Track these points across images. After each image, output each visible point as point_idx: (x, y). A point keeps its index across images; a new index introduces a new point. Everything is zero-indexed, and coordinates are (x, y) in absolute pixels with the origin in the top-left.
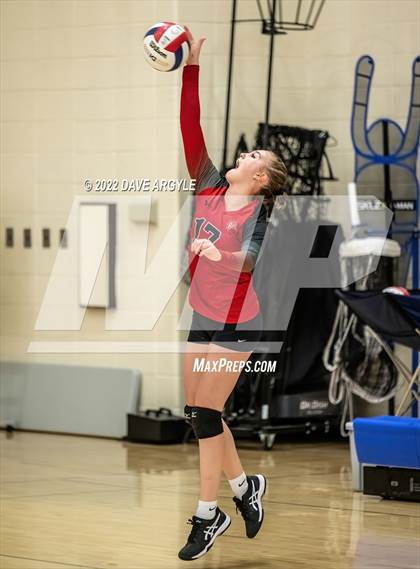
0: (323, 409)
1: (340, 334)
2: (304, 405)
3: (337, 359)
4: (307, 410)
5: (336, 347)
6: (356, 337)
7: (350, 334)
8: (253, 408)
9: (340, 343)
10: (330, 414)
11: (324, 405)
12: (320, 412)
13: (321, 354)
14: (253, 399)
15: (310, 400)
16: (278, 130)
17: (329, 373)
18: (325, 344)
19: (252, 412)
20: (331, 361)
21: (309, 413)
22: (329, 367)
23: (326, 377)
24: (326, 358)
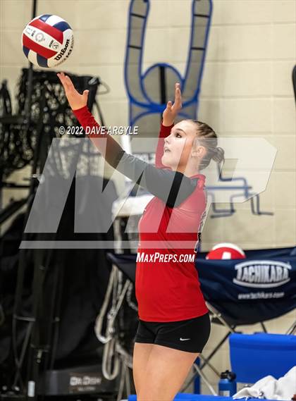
0: (96, 386)
1: (114, 301)
2: (75, 381)
3: (110, 330)
4: (78, 386)
5: (109, 317)
6: (132, 305)
7: (125, 302)
8: (18, 385)
9: (114, 311)
10: (104, 391)
11: (97, 381)
12: (92, 389)
13: (93, 324)
14: (18, 375)
15: (81, 375)
16: (44, 76)
17: (102, 345)
18: (98, 313)
19: (17, 389)
20: (104, 332)
21: (80, 389)
22: (102, 339)
23: (99, 350)
24: (98, 329)
